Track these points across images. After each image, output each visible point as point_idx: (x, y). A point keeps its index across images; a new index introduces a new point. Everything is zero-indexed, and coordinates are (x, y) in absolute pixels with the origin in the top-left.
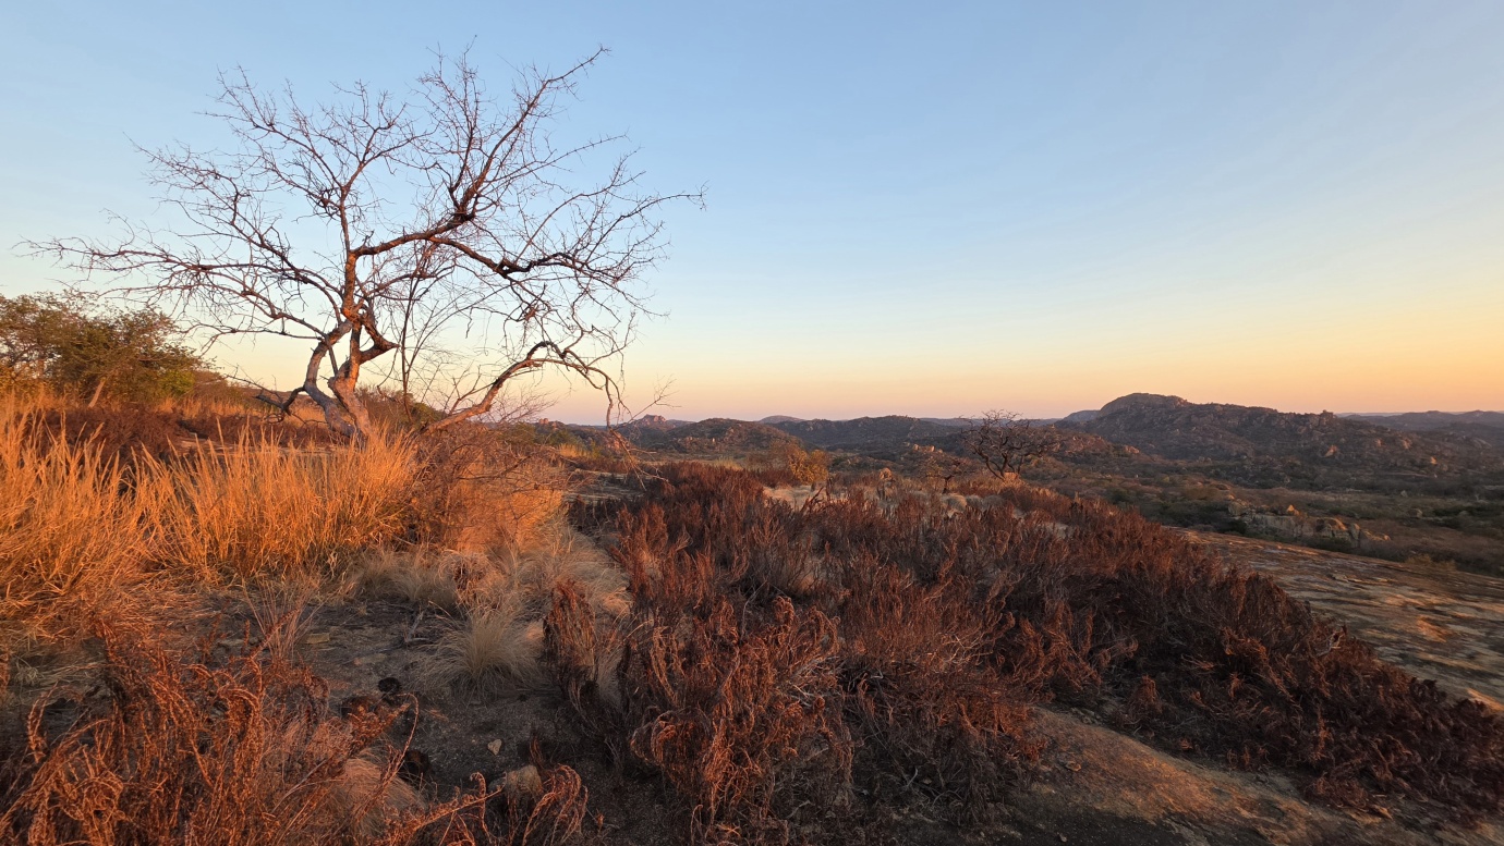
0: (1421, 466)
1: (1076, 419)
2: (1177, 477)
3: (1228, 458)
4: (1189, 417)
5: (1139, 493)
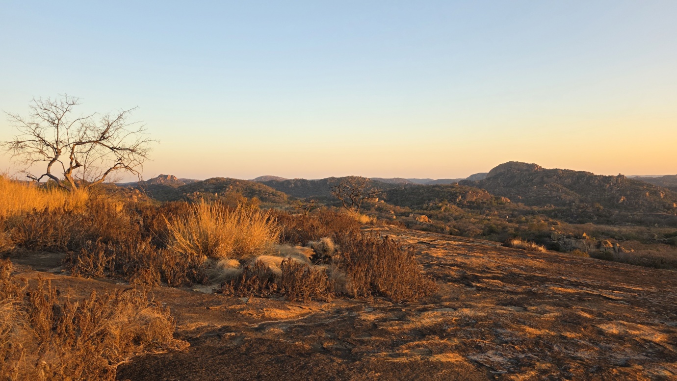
0: (668, 209)
2: (530, 217)
3: (564, 205)
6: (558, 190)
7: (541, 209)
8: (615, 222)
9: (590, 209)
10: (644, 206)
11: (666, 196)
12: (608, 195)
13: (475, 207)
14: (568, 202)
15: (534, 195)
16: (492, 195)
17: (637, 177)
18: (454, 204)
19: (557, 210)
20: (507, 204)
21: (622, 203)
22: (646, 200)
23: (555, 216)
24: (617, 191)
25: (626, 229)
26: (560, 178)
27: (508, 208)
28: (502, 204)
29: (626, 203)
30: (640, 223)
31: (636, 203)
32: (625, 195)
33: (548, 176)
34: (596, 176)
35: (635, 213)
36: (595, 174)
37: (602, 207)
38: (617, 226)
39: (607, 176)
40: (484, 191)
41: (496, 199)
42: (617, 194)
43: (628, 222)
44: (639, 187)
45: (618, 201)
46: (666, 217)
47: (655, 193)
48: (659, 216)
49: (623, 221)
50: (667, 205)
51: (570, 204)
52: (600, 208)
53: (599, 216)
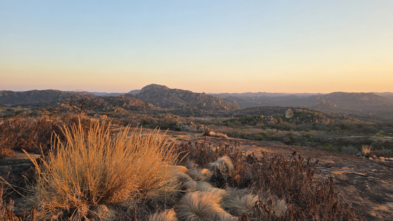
0: (223, 109)
1: (133, 93)
2: (164, 114)
3: (179, 107)
4: (169, 93)
5: (152, 121)
6: (176, 99)
7: (169, 110)
8: (202, 116)
9: (192, 110)
10: (213, 107)
11: (222, 103)
12: (198, 103)
13: (134, 109)
14: (181, 106)
15: (165, 102)
16: (144, 103)
17: (210, 94)
18: (122, 108)
19: (176, 110)
20: (152, 107)
21: (205, 106)
22: (214, 105)
23: (176, 114)
24: (202, 101)
25: (207, 119)
26: (177, 93)
27: (152, 109)
28: (149, 107)
29: (206, 106)
30: (212, 116)
31: (210, 106)
32: (206, 103)
33: (172, 93)
34: (193, 93)
35: (210, 111)
36: (193, 92)
37: (196, 109)
38: (203, 117)
39: (198, 93)
40: (139, 100)
41: (146, 104)
42: (202, 102)
43: (207, 116)
44: (211, 98)
45: (203, 105)
46: (222, 113)
47: (217, 101)
48: (219, 112)
49: (206, 115)
50: (222, 107)
51: (182, 107)
52: (195, 109)
53: (195, 113)
